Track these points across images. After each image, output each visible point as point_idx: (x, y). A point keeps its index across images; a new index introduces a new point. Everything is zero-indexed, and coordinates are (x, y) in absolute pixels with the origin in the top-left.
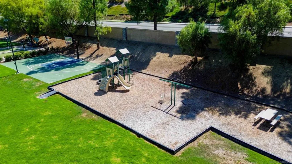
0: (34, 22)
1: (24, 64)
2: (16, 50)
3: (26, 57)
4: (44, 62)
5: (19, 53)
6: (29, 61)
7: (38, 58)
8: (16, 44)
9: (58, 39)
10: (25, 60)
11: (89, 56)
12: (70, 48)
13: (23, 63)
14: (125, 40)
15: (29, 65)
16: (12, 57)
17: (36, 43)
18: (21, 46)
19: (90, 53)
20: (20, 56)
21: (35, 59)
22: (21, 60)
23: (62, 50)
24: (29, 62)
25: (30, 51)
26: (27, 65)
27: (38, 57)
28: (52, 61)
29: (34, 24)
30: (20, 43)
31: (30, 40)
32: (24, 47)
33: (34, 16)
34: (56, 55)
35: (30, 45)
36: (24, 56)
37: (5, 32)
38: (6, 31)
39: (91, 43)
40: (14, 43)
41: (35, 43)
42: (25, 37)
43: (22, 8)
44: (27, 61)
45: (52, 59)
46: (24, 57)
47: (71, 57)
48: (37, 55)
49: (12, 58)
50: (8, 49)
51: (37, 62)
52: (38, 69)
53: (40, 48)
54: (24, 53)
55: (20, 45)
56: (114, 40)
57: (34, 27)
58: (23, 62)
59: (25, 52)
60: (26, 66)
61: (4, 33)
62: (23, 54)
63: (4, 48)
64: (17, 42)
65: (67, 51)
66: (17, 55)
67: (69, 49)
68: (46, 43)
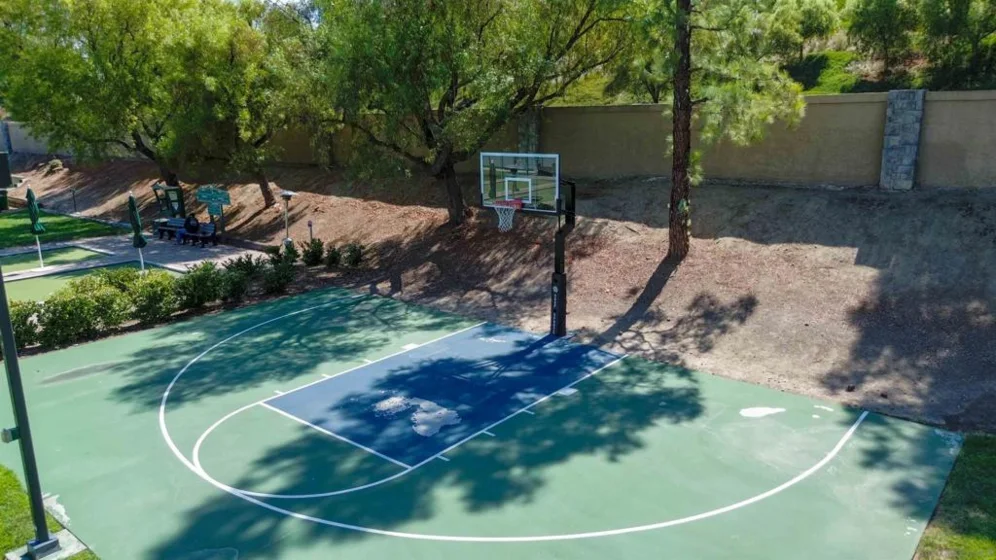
0: (213, 88)
1: (125, 392)
2: (89, 258)
3: (150, 314)
4: (299, 370)
5: (100, 287)
6: (171, 352)
7: (240, 326)
8: (96, 229)
9: (333, 199)
10: (138, 348)
11: (623, 307)
12: (435, 248)
13: (120, 380)
14: (907, 185)
15: (176, 400)
16: (34, 318)
17: (208, 221)
18: (120, 238)
19: (623, 289)
20: (104, 307)
21: (221, 335)
22: (112, 340)
23: (381, 262)
24: (174, 363)
25: (179, 269)
26: (154, 404)
27: (234, 317)
28: (355, 350)
29: (211, 99)
30: (114, 221)
31: (176, 206)
32: (140, 242)
33: (214, 52)
34: (358, 302)
35: (172, 234)
36: (133, 309)
37: (51, 172)
38: (53, 167)
39: (594, 216)
40: (85, 220)
41: (204, 217)
42: (143, 191)
43: (143, 15)
44: (151, 354)
45: (343, 330)
46: (134, 316)
47: (491, 320)
48: (224, 299)
49: (40, 329)
50: (31, 257)
51: (238, 362)
52: (271, 458)
53: (231, 252)
54: (139, 283)
55: (114, 231)
56: (773, 187)
57: (209, 121)
58: (118, 368)
59: (146, 278)
60: (149, 414)
61: (45, 179)
62: (123, 289)
63: (18, 250)
64: (105, 215)
65: (424, 270)
66: (83, 303)
67: (435, 257)
68: (265, 218)
